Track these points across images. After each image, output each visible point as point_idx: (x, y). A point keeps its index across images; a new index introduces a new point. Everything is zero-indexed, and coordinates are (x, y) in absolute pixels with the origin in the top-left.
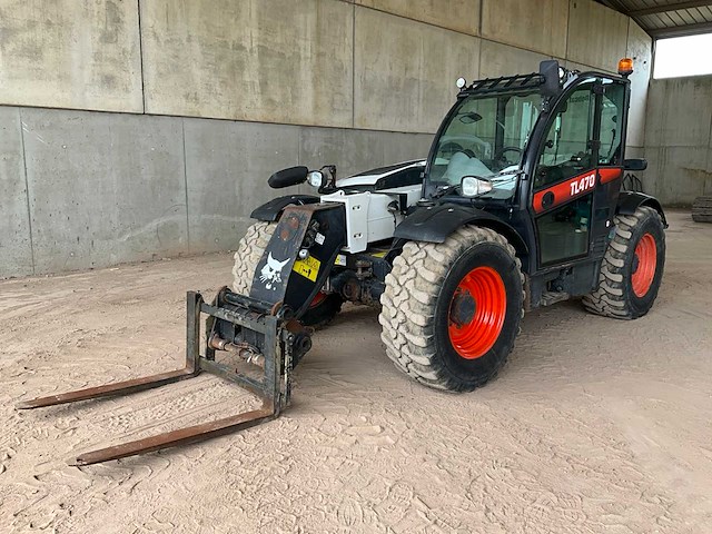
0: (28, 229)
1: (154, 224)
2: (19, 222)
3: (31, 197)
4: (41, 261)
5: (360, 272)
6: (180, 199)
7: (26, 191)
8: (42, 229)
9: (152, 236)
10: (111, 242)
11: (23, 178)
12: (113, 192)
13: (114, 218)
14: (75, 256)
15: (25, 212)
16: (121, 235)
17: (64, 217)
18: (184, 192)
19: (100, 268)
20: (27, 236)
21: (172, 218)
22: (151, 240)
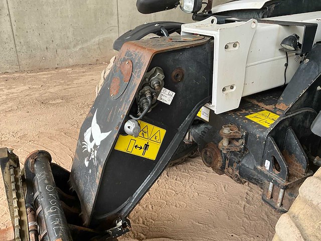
0: (13, 41)
1: (96, 39)
2: (6, 36)
3: (13, 19)
4: (23, 62)
5: (225, 143)
6: (114, 22)
7: (9, 15)
8: (22, 42)
9: (96, 47)
10: (68, 50)
11: (5, 6)
12: (68, 16)
13: (70, 35)
14: (45, 59)
15: (10, 30)
16: (75, 46)
17: (37, 34)
18: (116, 17)
19: (62, 68)
20: (13, 46)
21: (108, 36)
22: (95, 50)
